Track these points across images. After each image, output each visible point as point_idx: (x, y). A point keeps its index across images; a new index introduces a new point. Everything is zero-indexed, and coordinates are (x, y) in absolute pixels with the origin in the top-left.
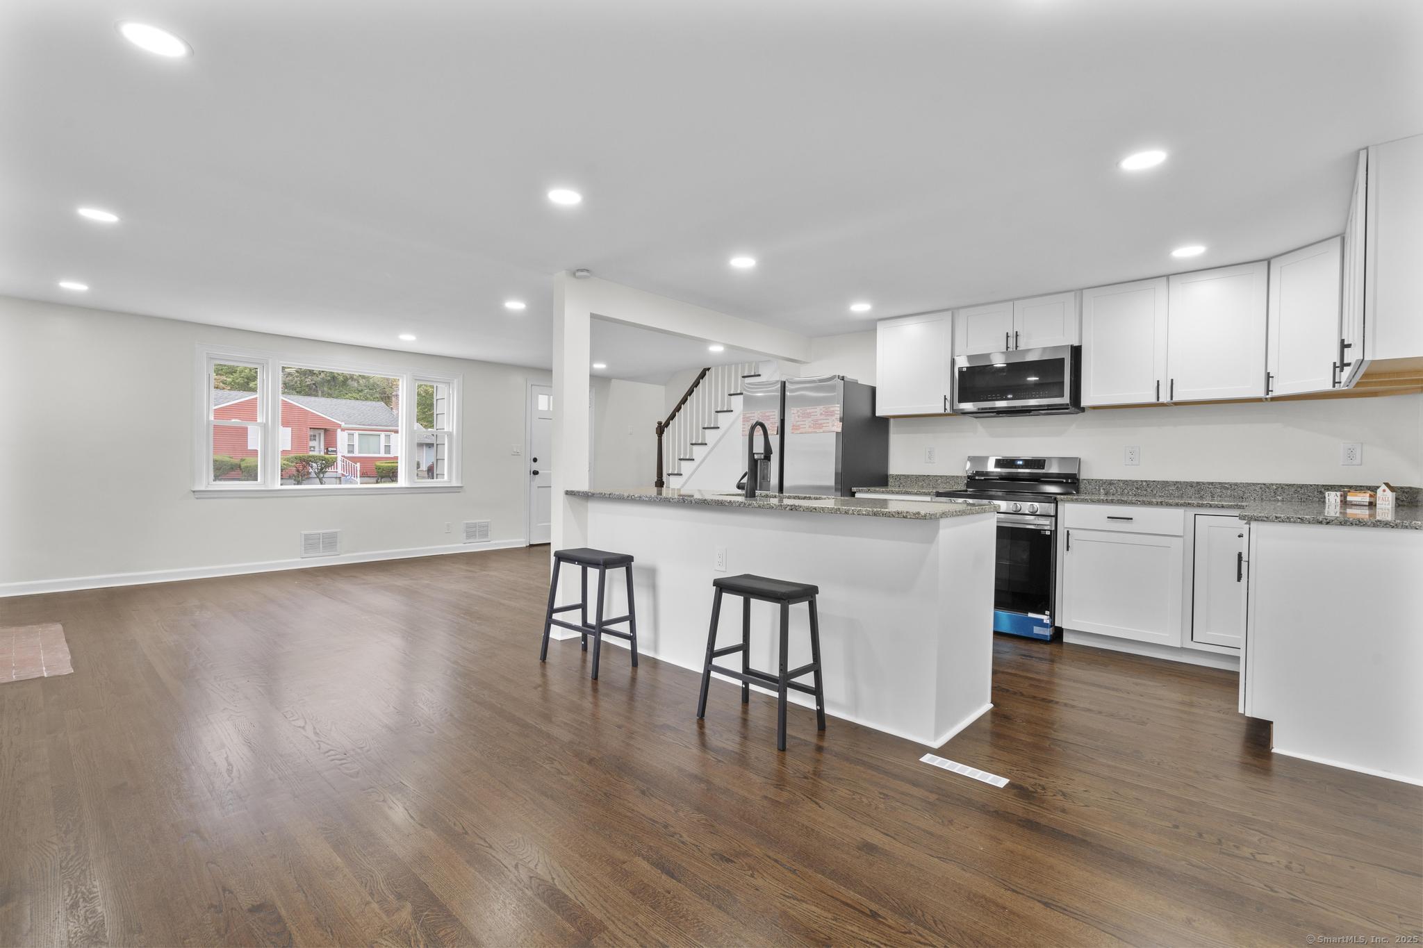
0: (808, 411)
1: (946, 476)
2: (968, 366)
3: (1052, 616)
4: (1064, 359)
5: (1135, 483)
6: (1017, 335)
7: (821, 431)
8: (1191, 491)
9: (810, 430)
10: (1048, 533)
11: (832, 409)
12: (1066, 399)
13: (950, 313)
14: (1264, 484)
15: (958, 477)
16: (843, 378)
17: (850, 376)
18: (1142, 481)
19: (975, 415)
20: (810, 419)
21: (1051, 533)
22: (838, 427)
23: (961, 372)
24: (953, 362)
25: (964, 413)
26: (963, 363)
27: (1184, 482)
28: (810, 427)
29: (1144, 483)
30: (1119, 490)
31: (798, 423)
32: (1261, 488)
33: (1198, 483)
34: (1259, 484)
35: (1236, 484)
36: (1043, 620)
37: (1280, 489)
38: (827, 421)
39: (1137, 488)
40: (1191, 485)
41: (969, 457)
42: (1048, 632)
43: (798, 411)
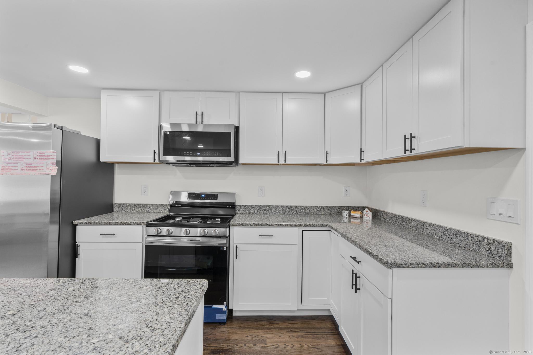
0: (21, 154)
1: (156, 204)
2: (171, 130)
3: (227, 305)
4: (231, 133)
5: (263, 207)
6: (202, 115)
7: (35, 173)
8: (288, 211)
9: (22, 172)
10: (225, 249)
11: (46, 154)
12: (232, 159)
13: (157, 93)
14: (317, 207)
15: (164, 205)
16: (61, 128)
17: (70, 126)
18: (266, 206)
19: (175, 165)
20: (23, 162)
21: (227, 248)
22: (54, 170)
23: (165, 135)
24: (160, 127)
25: (168, 163)
26: (167, 128)
27: (285, 206)
28: (22, 169)
29: (267, 207)
30: (255, 211)
31: (9, 165)
32: (316, 208)
33: (291, 206)
34: (315, 206)
35: (306, 207)
36: (222, 309)
37: (323, 209)
38: (42, 165)
39: (264, 210)
40: (288, 207)
41: (171, 192)
42: (224, 317)
43: (9, 154)
